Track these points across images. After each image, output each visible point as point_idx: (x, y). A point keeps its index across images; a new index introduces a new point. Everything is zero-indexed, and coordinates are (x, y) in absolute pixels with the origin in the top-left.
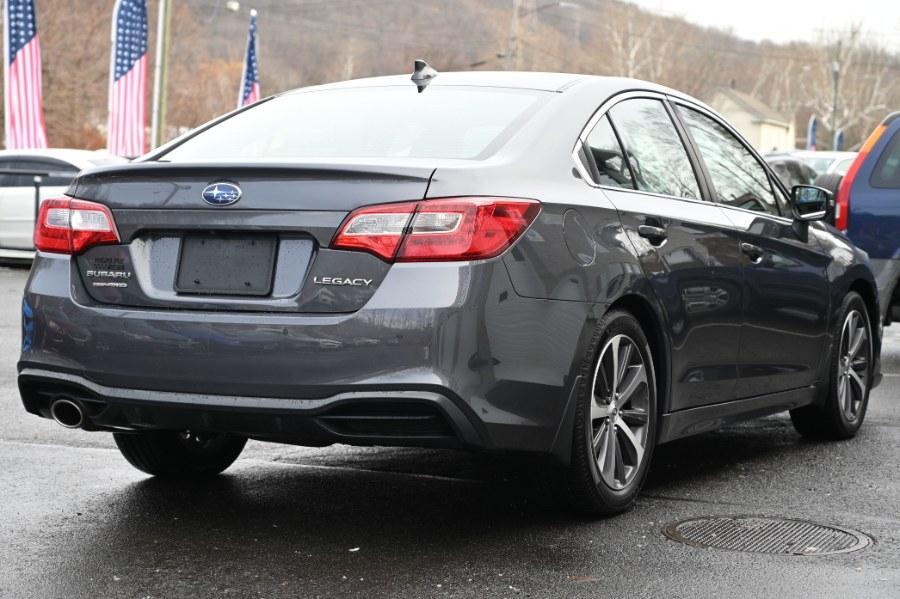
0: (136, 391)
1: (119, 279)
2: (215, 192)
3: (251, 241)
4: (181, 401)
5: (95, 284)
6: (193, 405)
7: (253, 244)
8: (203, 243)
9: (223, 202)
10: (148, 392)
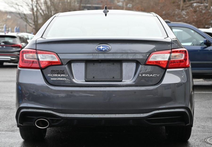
0: (75, 114)
1: (63, 77)
2: (101, 47)
3: (112, 63)
4: (94, 117)
5: (51, 79)
6: (100, 118)
7: (113, 64)
8: (94, 64)
9: (104, 51)
10: (80, 115)
